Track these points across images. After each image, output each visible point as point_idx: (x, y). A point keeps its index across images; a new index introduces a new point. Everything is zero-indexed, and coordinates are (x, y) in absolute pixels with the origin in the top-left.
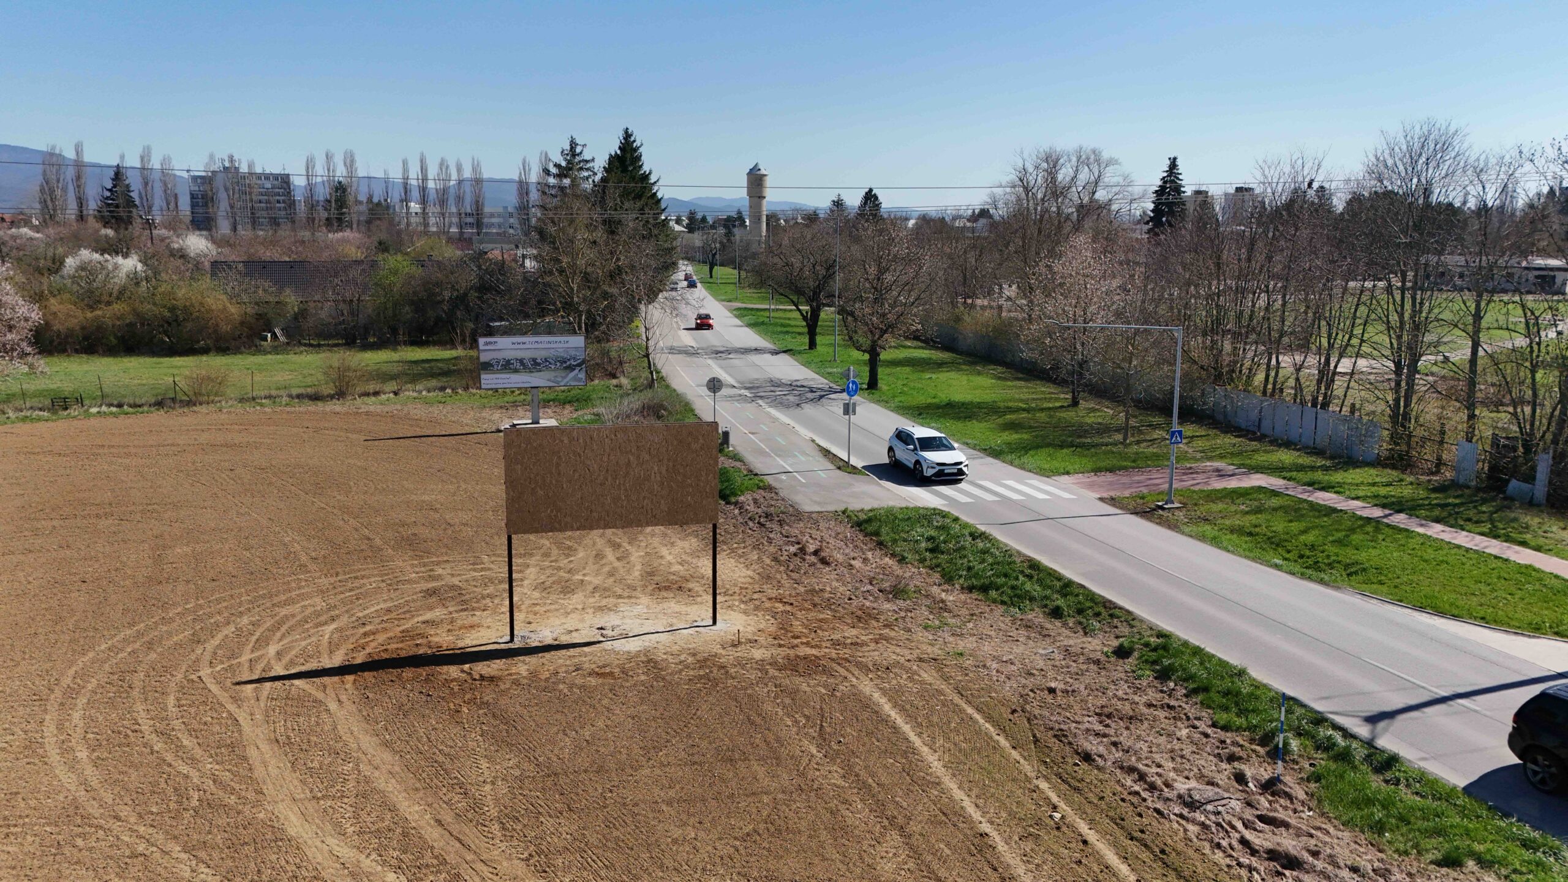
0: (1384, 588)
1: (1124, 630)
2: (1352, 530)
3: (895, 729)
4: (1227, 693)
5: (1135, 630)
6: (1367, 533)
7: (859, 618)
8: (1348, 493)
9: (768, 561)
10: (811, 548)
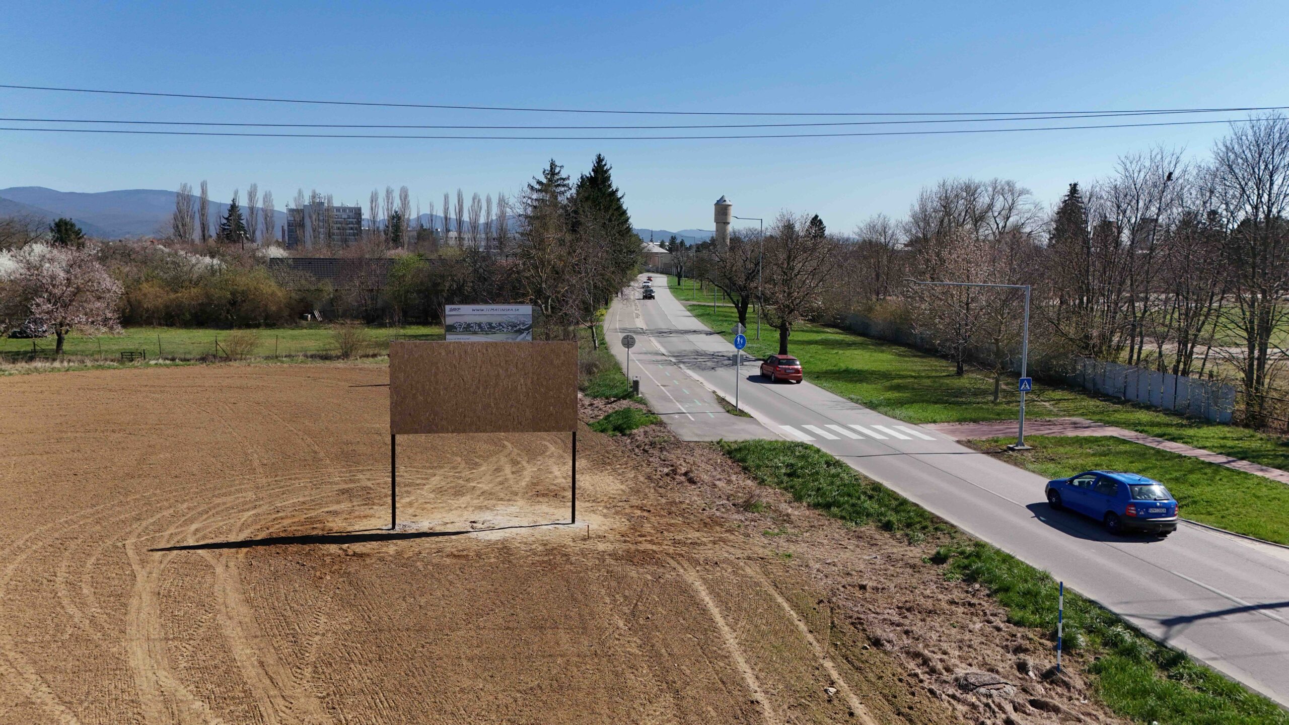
0: (1212, 518)
1: (946, 540)
2: (1191, 472)
3: (704, 611)
4: (1027, 593)
5: (955, 541)
6: (1205, 474)
7: (706, 524)
8: (1195, 443)
9: (642, 479)
10: (683, 470)
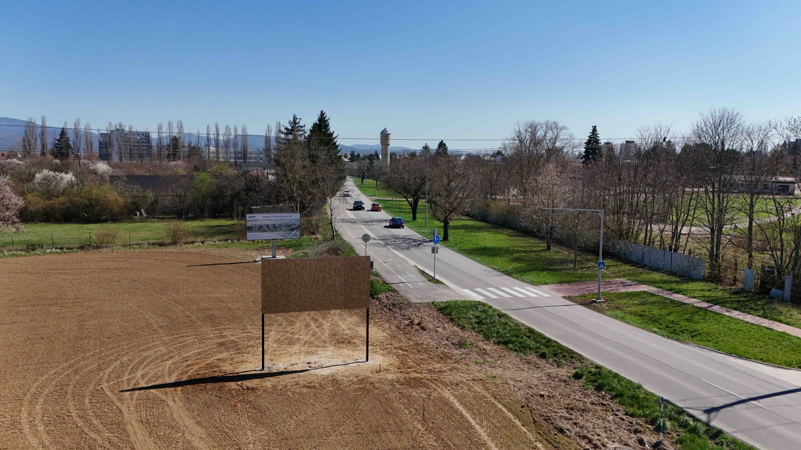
0: (711, 344)
1: (578, 364)
2: (693, 314)
3: (462, 416)
4: (632, 397)
5: (584, 365)
6: (701, 315)
7: (442, 358)
8: (689, 295)
9: (394, 328)
10: (416, 322)
